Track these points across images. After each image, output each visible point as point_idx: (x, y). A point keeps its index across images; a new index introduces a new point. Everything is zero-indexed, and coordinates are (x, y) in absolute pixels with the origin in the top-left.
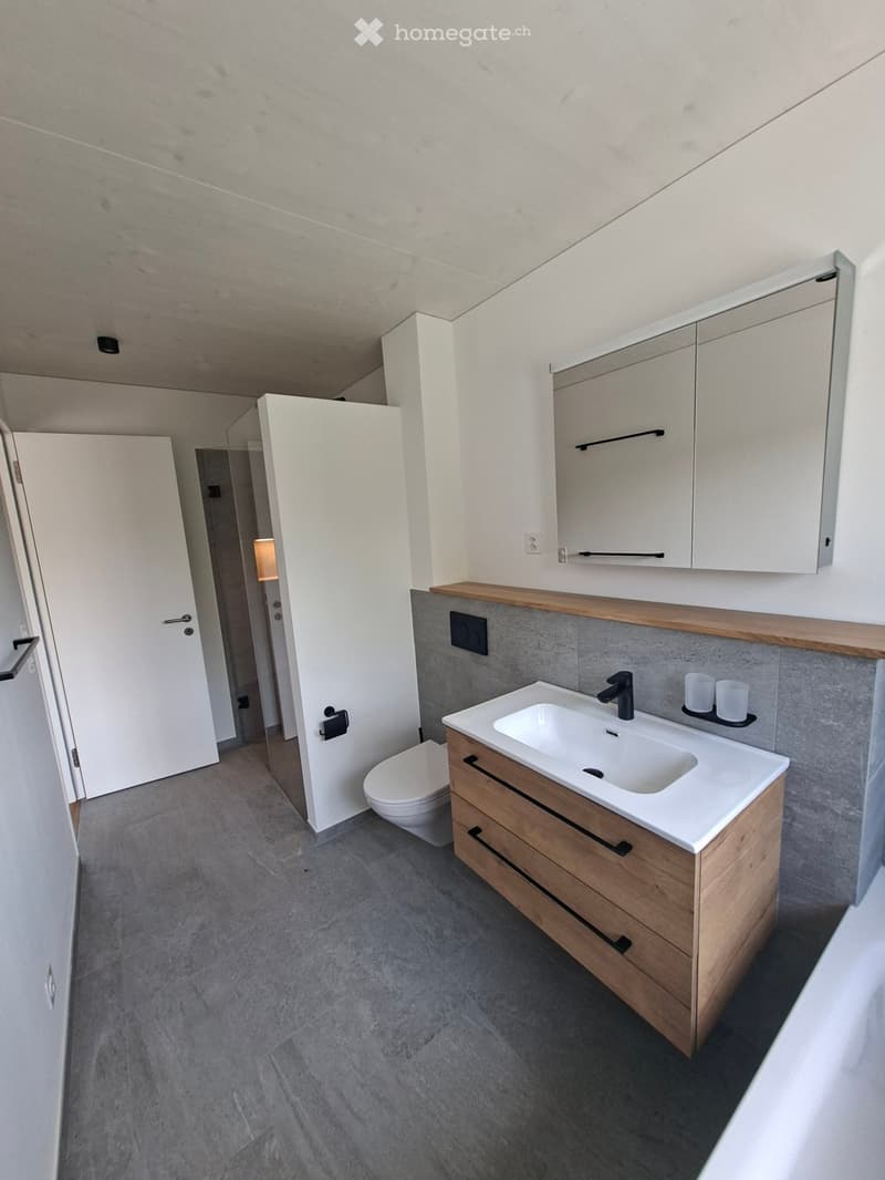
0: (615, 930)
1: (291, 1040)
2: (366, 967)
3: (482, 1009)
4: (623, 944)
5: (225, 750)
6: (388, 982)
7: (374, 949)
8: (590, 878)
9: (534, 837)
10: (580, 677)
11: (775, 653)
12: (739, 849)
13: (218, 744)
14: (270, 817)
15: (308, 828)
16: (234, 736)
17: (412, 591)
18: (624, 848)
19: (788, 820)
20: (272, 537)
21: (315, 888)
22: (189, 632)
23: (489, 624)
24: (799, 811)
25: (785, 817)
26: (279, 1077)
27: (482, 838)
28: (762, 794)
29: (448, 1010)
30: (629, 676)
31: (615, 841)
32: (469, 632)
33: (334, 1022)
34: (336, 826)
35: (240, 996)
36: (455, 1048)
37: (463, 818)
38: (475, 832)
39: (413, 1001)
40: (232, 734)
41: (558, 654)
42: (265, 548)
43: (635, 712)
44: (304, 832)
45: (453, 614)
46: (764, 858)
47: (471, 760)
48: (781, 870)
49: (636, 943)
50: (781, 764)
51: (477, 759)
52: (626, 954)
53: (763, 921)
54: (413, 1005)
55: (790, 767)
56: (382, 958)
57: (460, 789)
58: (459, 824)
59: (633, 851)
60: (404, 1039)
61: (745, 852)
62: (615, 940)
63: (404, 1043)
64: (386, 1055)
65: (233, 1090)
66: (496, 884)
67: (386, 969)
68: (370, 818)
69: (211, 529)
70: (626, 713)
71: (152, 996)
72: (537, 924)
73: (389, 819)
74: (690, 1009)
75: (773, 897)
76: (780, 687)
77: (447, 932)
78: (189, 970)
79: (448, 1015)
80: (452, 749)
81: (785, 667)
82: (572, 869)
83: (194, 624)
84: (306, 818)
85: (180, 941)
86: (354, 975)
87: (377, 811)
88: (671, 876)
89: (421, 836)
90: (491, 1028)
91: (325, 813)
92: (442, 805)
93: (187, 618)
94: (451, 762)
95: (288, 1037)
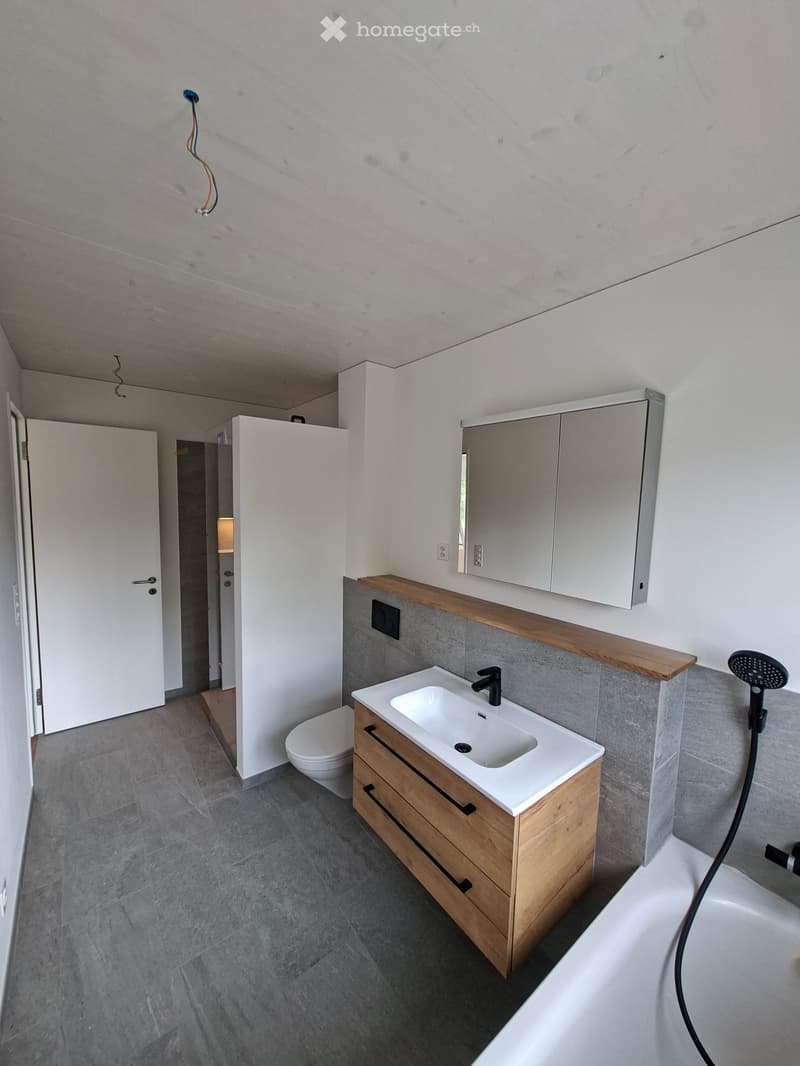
0: (461, 874)
1: (200, 957)
2: (271, 898)
3: (362, 940)
4: (465, 886)
5: (171, 698)
6: (286, 913)
7: (279, 884)
8: (447, 831)
9: (411, 796)
10: (466, 667)
11: (598, 666)
12: (555, 816)
13: (166, 693)
14: (204, 762)
15: (236, 775)
16: (181, 686)
17: (344, 577)
18: (469, 809)
19: (603, 796)
20: (232, 517)
21: (236, 828)
22: (153, 592)
23: (402, 614)
24: (611, 789)
25: (601, 794)
26: (187, 987)
27: (374, 795)
28: (579, 773)
29: (334, 939)
30: (498, 670)
31: (463, 802)
32: (386, 619)
33: (238, 944)
34: (260, 775)
35: (161, 917)
36: (335, 971)
37: (361, 775)
38: (368, 789)
39: (306, 930)
40: (178, 684)
41: (451, 646)
42: (225, 526)
43: (503, 700)
44: (231, 778)
45: (375, 602)
46: (580, 824)
47: (370, 729)
48: (597, 835)
49: (474, 884)
50: (598, 751)
51: (375, 728)
52: (467, 893)
53: (579, 875)
54: (305, 933)
55: (605, 754)
56: (286, 892)
57: (360, 751)
58: (358, 781)
59: (477, 812)
60: (294, 962)
61: (562, 818)
62: (459, 882)
63: (294, 965)
64: (278, 974)
65: (146, 996)
66: (382, 834)
67: (287, 902)
68: (288, 771)
69: (181, 508)
70: (495, 700)
71: (86, 913)
72: (409, 868)
73: (304, 772)
74: (506, 938)
75: (589, 857)
76: (600, 692)
77: (343, 873)
78: (120, 893)
79: (333, 943)
80: (358, 717)
81: (604, 677)
82: (436, 824)
83: (157, 586)
84: (235, 766)
85: (114, 867)
86: (260, 905)
87: (294, 764)
88: (500, 833)
89: (330, 789)
90: (367, 955)
91: (251, 763)
92: (347, 764)
93: (152, 580)
94: (356, 728)
95: (198, 954)
